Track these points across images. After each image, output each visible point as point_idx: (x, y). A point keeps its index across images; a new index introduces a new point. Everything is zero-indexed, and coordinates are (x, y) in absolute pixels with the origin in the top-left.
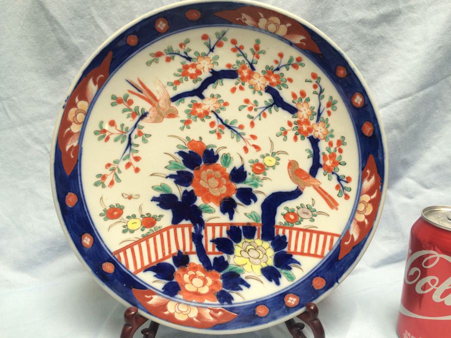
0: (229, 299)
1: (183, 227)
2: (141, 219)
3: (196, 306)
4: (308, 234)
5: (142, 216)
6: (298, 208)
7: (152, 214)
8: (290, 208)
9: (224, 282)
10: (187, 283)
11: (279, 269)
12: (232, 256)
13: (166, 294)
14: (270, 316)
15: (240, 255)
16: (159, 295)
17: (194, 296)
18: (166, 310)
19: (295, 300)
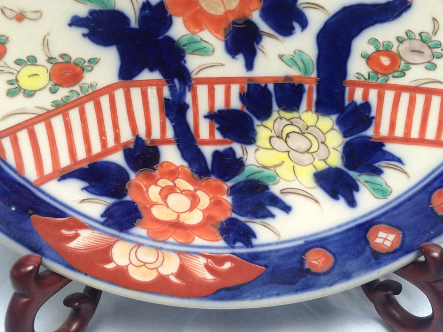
0: (247, 236)
1: (144, 85)
2: (49, 66)
3: (174, 251)
4: (420, 99)
5: (50, 59)
6: (400, 40)
7: (74, 57)
8: (381, 40)
9: (233, 200)
10: (157, 204)
11: (353, 174)
12: (251, 149)
13: (109, 226)
14: (336, 271)
15: (268, 146)
16: (93, 228)
17: (172, 230)
18: (110, 260)
19: (391, 237)
